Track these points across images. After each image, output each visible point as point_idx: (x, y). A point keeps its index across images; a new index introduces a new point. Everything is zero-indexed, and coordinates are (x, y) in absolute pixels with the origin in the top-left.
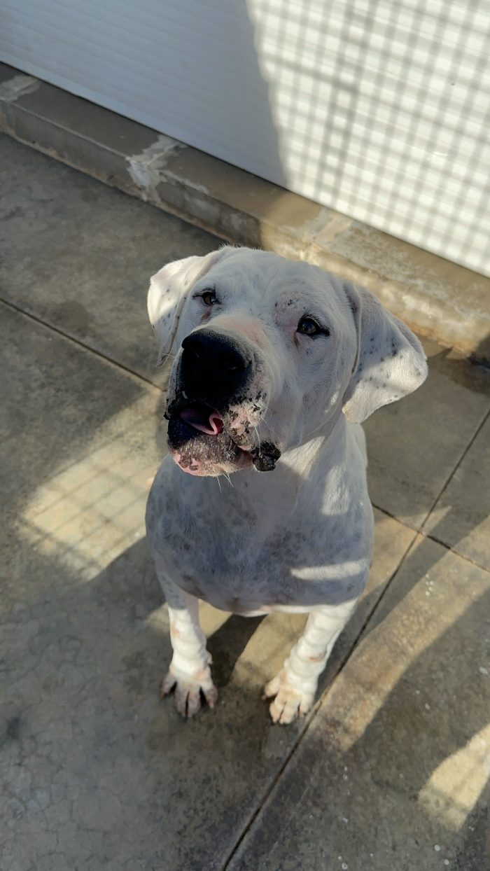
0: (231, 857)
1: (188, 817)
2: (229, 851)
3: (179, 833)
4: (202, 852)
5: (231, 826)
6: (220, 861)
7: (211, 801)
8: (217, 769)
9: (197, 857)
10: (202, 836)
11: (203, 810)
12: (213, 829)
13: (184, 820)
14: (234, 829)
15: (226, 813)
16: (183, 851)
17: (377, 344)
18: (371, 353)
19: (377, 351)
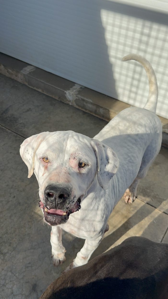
17: (103, 161)
18: (102, 164)
19: (103, 163)
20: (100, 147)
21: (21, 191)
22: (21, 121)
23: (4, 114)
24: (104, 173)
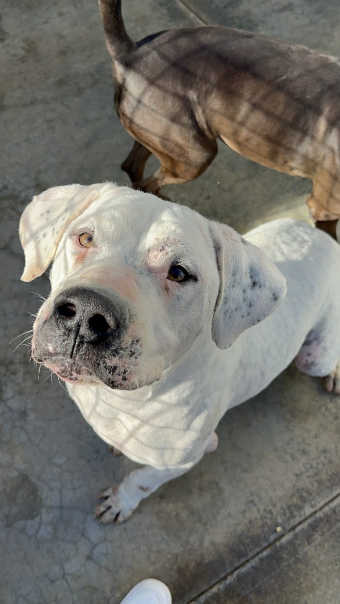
0: (326, 504)
1: (305, 468)
2: (327, 500)
3: (297, 475)
4: (309, 493)
5: (333, 485)
6: (319, 503)
7: (324, 464)
8: (333, 447)
9: (305, 495)
10: (312, 483)
11: (316, 468)
12: (320, 482)
13: (303, 470)
14: (334, 488)
15: (331, 476)
16: (297, 487)
17: (238, 279)
18: (234, 287)
19: (238, 284)
20: (235, 240)
21: (224, 190)
22: (263, 33)
23: (230, 9)
24: (236, 309)
